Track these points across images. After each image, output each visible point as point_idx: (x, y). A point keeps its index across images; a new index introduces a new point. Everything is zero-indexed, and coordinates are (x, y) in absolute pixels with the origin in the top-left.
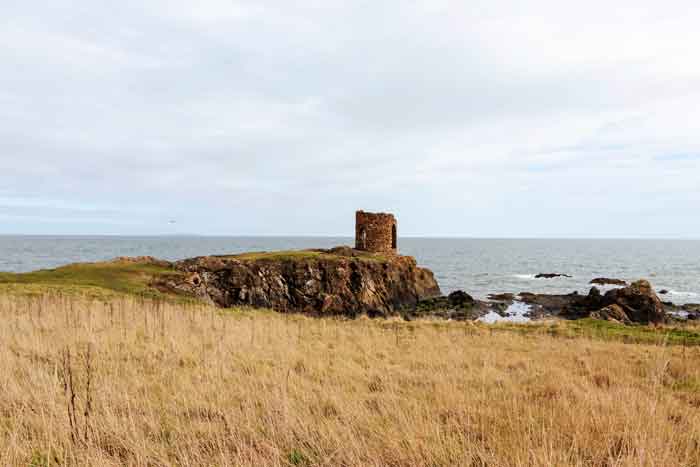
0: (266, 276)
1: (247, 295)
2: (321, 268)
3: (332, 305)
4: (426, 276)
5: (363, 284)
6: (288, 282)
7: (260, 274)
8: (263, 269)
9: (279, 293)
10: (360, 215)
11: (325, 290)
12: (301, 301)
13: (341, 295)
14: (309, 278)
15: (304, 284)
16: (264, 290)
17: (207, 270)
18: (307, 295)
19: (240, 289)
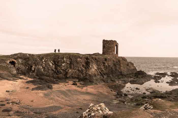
0: (45, 61)
1: (35, 69)
2: (70, 59)
3: (72, 74)
4: (130, 65)
5: (91, 66)
6: (55, 64)
7: (43, 60)
8: (45, 58)
9: (50, 68)
10: (104, 41)
11: (71, 68)
12: (59, 72)
13: (78, 70)
14: (64, 62)
15: (61, 65)
16: (43, 67)
17: (20, 58)
18: (62, 70)
19: (32, 66)
